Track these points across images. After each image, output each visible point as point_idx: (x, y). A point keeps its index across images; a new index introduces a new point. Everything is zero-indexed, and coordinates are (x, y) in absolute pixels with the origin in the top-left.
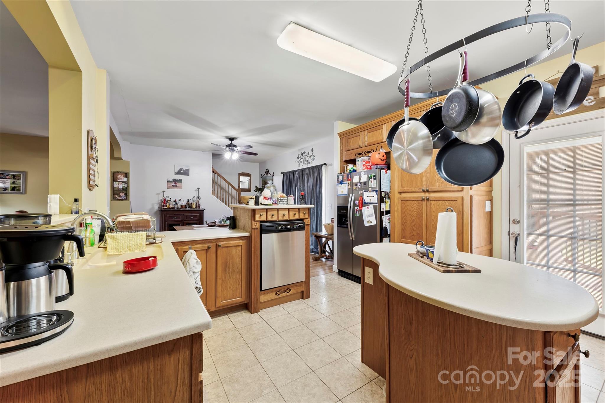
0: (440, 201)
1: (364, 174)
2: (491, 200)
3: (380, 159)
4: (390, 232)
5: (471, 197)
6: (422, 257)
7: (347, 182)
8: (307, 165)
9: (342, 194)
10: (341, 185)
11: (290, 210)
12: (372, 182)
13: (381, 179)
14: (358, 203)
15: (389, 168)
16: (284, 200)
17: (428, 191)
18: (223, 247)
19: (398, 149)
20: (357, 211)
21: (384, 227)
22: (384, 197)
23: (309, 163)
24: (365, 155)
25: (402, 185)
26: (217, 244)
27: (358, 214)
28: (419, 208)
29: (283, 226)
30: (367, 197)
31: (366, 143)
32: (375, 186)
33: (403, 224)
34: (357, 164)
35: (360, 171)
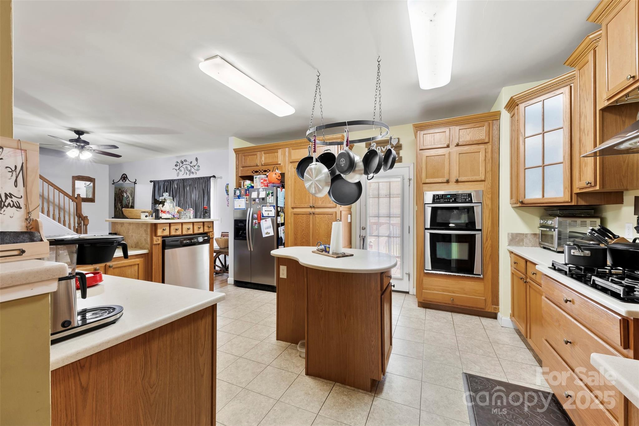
0: (322, 215)
1: (262, 191)
2: (351, 214)
3: (277, 179)
4: (284, 241)
5: (341, 211)
6: (322, 252)
7: (245, 197)
8: (189, 175)
9: (240, 208)
10: (238, 199)
11: (195, 224)
12: (270, 198)
13: (278, 196)
14: (256, 217)
15: (283, 187)
16: (187, 214)
17: (314, 207)
18: (114, 268)
19: (308, 180)
20: (255, 224)
21: (280, 237)
22: (280, 212)
23: (193, 173)
24: (261, 173)
25: (294, 202)
26: (106, 265)
27: (256, 227)
28: (307, 221)
29: (188, 241)
30: (265, 211)
31: (263, 163)
32: (273, 202)
33: (295, 234)
34: (254, 181)
35: (258, 188)
